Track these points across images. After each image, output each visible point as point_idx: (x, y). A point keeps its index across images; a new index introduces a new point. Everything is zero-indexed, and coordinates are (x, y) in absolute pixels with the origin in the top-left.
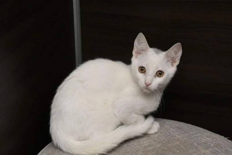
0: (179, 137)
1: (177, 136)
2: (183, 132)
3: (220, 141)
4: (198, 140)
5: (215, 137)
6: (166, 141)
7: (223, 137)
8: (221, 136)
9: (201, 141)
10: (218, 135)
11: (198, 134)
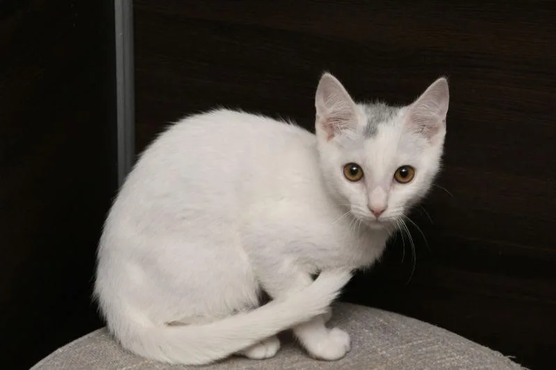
0: (384, 352)
1: (379, 349)
2: (395, 339)
3: (491, 363)
4: (436, 360)
5: (478, 353)
6: (352, 364)
7: (498, 354)
8: (493, 352)
9: (441, 364)
10: (487, 349)
11: (434, 344)
